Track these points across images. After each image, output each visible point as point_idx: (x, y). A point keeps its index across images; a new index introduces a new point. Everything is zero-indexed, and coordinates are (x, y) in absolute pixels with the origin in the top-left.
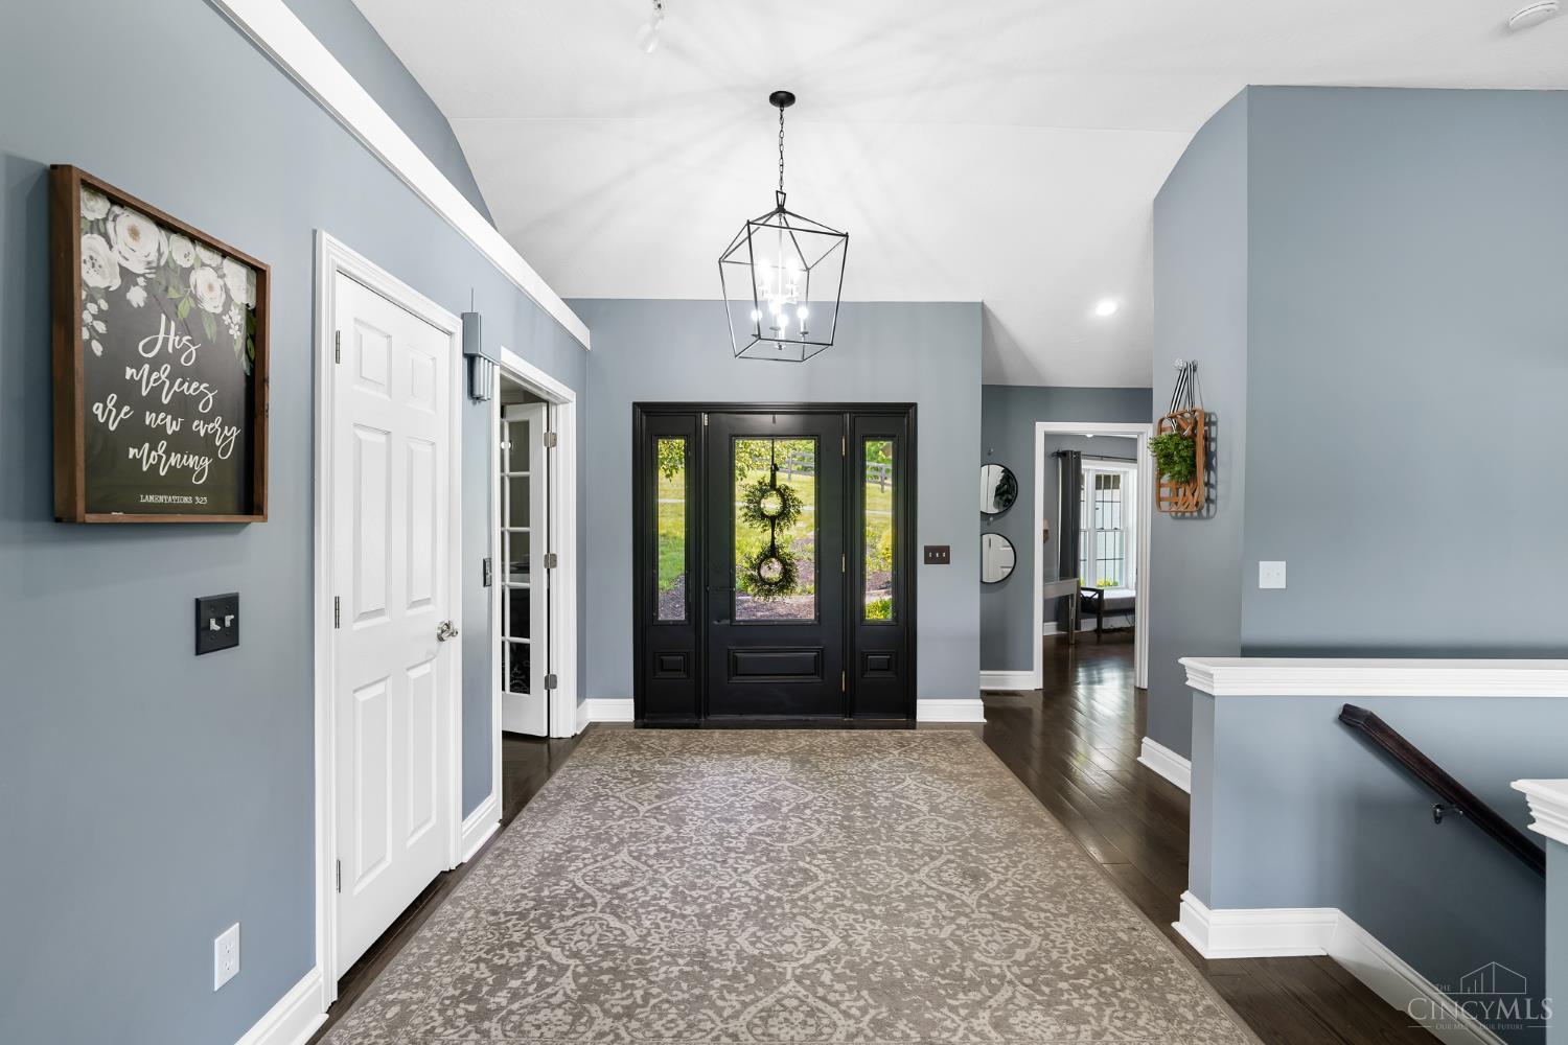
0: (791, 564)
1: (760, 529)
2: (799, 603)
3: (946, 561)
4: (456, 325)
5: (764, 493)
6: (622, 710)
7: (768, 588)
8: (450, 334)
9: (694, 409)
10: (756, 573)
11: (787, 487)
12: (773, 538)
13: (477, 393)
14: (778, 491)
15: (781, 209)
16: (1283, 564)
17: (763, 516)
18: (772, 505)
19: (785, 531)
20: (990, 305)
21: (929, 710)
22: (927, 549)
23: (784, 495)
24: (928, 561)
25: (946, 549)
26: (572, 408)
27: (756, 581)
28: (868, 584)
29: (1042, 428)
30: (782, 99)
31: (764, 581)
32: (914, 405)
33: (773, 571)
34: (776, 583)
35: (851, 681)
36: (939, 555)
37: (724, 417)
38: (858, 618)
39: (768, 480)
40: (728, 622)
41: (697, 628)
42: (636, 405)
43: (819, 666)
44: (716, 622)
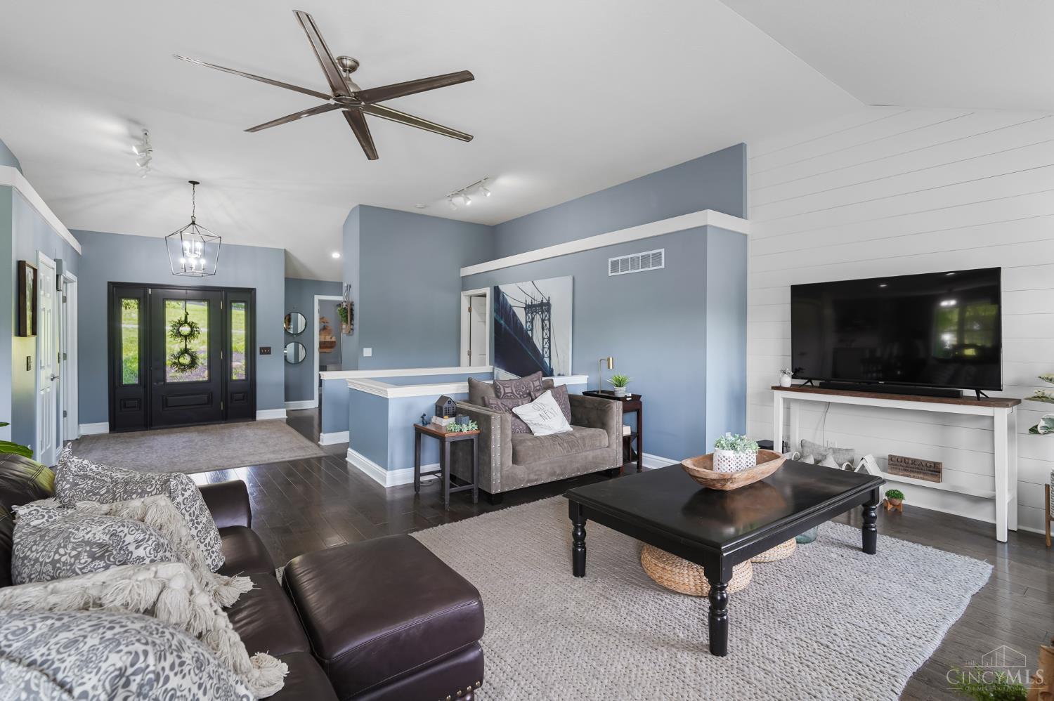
0: (196, 357)
1: (179, 341)
2: (200, 374)
3: (269, 353)
4: (54, 265)
5: (181, 325)
6: (103, 428)
7: (183, 368)
8: (53, 269)
9: (145, 287)
10: (177, 361)
11: (193, 323)
12: (186, 345)
13: (59, 288)
14: (189, 324)
15: (193, 223)
16: (371, 349)
17: (181, 335)
18: (185, 330)
19: (192, 341)
20: (288, 250)
21: (262, 415)
22: (261, 348)
23: (191, 325)
24: (261, 353)
25: (270, 348)
26: (75, 284)
27: (177, 365)
28: (233, 360)
29: (317, 298)
30: (194, 183)
31: (181, 364)
32: (254, 289)
33: (186, 360)
34: (188, 366)
35: (226, 406)
36: (266, 351)
37: (160, 290)
38: (229, 377)
39: (183, 319)
40: (162, 383)
41: (145, 387)
42: (109, 283)
43: (210, 400)
44: (155, 384)
